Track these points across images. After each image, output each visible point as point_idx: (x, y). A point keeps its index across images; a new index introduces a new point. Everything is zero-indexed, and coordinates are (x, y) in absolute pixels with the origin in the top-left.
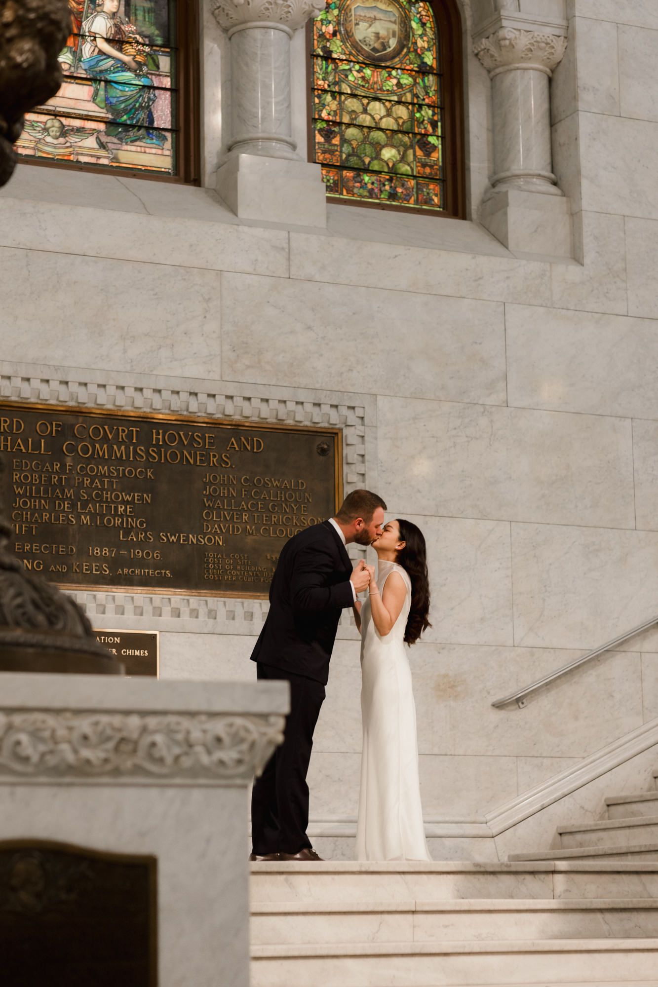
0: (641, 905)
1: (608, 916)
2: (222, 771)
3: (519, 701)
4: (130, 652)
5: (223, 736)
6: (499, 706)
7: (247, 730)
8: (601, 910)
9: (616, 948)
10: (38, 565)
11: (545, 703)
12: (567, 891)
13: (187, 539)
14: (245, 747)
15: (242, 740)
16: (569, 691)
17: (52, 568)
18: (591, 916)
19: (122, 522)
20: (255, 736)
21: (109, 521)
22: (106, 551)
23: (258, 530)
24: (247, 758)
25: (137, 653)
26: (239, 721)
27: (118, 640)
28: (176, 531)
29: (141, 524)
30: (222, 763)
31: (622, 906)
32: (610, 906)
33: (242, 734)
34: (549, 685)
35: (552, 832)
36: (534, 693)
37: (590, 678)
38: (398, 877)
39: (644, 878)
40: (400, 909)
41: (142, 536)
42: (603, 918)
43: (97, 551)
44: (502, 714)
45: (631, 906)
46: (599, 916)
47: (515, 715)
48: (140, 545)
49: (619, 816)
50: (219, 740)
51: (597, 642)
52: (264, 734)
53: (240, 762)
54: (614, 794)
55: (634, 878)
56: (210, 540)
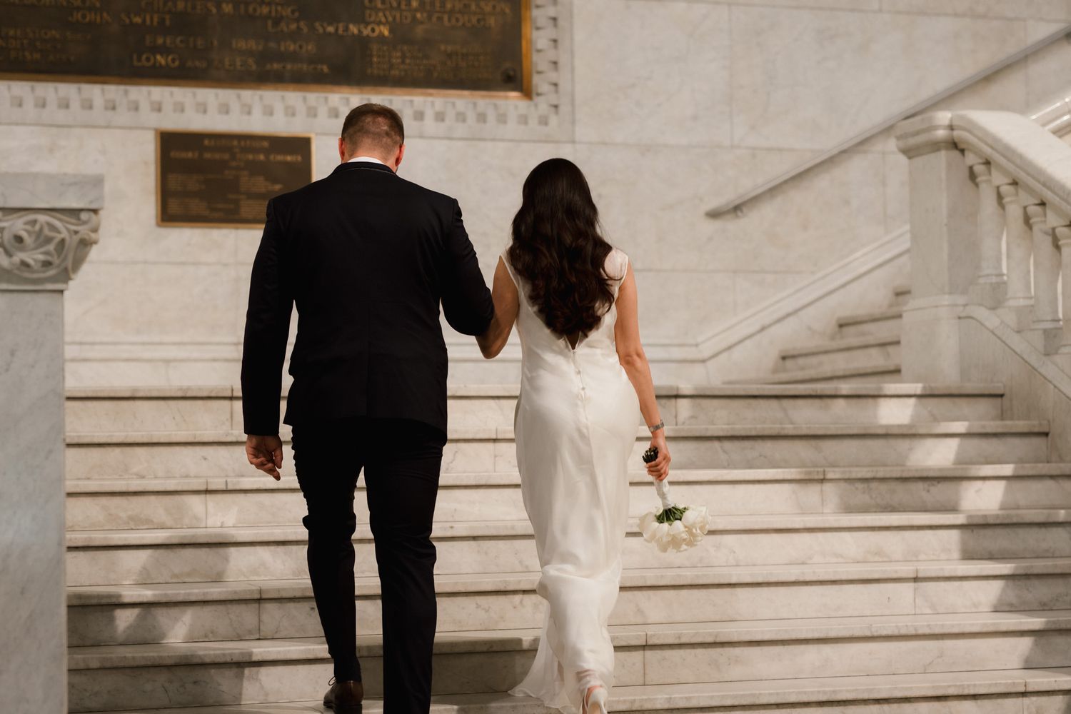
0: (767, 433)
1: (728, 445)
2: (27, 275)
3: (737, 209)
4: (280, 158)
5: (24, 235)
6: (714, 215)
7: (52, 228)
8: (719, 438)
9: (720, 479)
10: (173, 60)
11: (768, 211)
12: (693, 417)
13: (347, 29)
14: (51, 247)
15: (49, 240)
16: (798, 197)
17: (189, 64)
18: (708, 444)
19: (270, 12)
20: (65, 234)
21: (255, 10)
22: (253, 44)
23: (430, 18)
24: (56, 261)
25: (289, 158)
26: (42, 218)
27: (266, 144)
28: (333, 20)
29: (293, 12)
30: (24, 264)
31: (743, 433)
32: (729, 434)
33: (47, 232)
34: (773, 191)
35: (774, 354)
36: (754, 200)
37: (822, 182)
38: (491, 402)
39: (786, 402)
40: (478, 437)
41: (293, 26)
42: (721, 447)
43: (242, 44)
44: (717, 224)
45: (753, 433)
46: (716, 444)
47: (732, 226)
48: (294, 36)
49: (852, 337)
50: (19, 239)
51: (830, 142)
52: (76, 232)
53: (47, 264)
54: (847, 312)
55: (774, 403)
56: (373, 30)
